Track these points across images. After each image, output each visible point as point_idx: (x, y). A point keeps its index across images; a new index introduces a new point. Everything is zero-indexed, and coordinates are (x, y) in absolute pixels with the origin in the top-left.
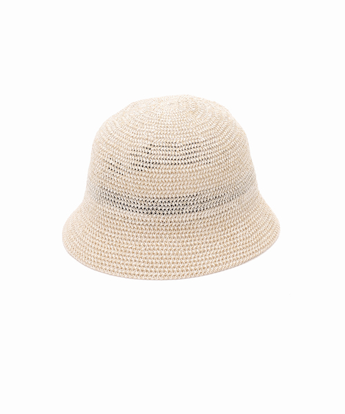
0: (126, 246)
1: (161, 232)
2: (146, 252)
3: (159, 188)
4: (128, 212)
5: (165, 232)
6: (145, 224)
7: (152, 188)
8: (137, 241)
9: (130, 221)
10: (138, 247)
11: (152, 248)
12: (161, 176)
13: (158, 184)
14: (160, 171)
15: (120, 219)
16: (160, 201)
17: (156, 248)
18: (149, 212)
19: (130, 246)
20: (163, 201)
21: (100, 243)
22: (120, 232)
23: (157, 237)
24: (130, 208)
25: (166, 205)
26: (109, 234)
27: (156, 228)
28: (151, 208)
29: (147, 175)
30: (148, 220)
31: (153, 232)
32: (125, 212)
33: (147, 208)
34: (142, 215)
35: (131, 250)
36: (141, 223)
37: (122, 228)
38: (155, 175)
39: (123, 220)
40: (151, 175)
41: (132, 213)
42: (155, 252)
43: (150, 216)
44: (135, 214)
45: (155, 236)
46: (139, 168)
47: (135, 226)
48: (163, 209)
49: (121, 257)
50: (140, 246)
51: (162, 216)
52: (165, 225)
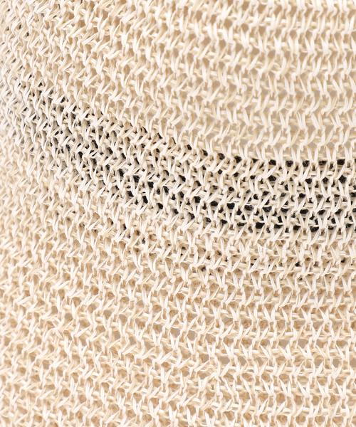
0: (141, 355)
1: (299, 304)
2: (233, 390)
3: (302, 125)
4: (154, 215)
5: (316, 304)
6: (229, 268)
7: (268, 124)
8: (192, 335)
9: (162, 254)
10: (196, 366)
11: (258, 371)
12: (316, 69)
13: (296, 106)
14: (311, 48)
15: (117, 238)
16: (302, 177)
17: (277, 371)
18: (251, 220)
19: (160, 359)
20: (318, 178)
21: (33, 328)
22: (117, 291)
23: (281, 324)
24: (165, 200)
25: (329, 193)
26: (70, 294)
27: (277, 287)
28: (258, 205)
29: (248, 65)
30: (246, 252)
31: (262, 301)
32: (138, 210)
33: (240, 204)
34: (217, 233)
35: (165, 377)
36: (212, 265)
37: (125, 277)
38: (285, 64)
39: (130, 243)
40: (265, 68)
41: (170, 221)
42: (271, 391)
43: (253, 237)
44: (184, 226)
45: (270, 317)
46: (212, 31)
47: (185, 275)
48: (314, 209)
49: (120, 403)
50: (204, 358)
51: (309, 240)
52: (320, 273)
